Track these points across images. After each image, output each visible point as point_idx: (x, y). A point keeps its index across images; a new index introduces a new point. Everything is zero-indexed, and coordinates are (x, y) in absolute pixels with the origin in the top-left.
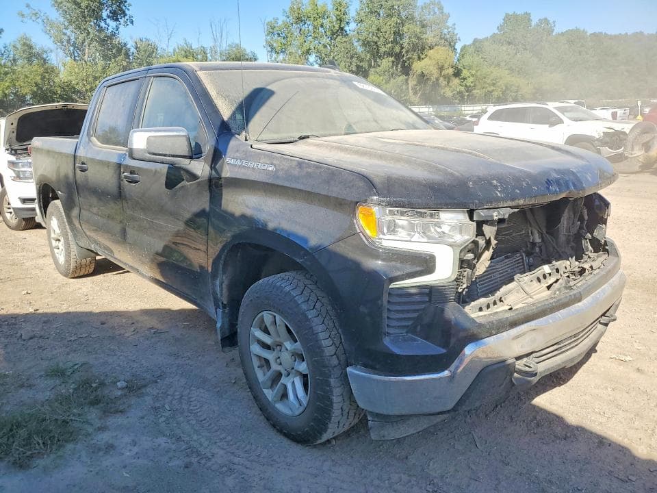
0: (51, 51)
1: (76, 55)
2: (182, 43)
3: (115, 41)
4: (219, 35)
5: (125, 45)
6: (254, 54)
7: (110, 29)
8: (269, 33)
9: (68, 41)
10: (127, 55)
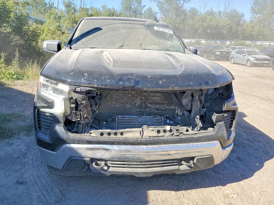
0: (158, 13)
1: (166, 15)
2: (210, 9)
3: (182, 9)
4: (228, 6)
5: (186, 10)
6: (243, 14)
7: (181, 4)
8: (254, 4)
9: (165, 10)
10: (185, 15)
